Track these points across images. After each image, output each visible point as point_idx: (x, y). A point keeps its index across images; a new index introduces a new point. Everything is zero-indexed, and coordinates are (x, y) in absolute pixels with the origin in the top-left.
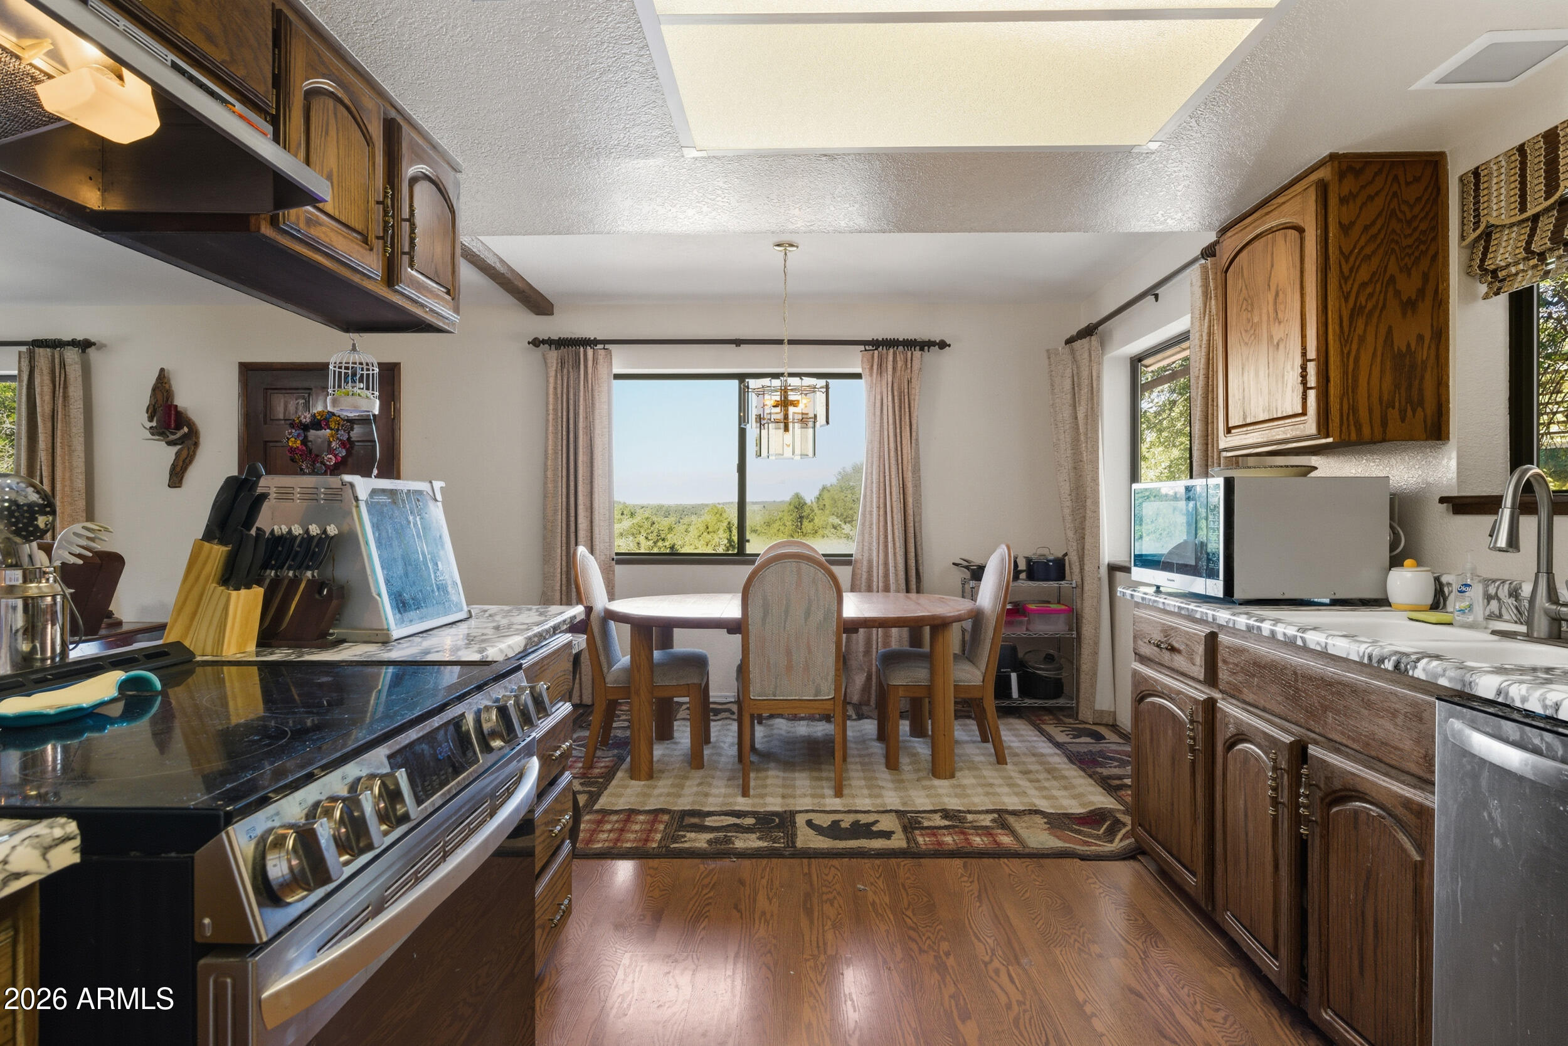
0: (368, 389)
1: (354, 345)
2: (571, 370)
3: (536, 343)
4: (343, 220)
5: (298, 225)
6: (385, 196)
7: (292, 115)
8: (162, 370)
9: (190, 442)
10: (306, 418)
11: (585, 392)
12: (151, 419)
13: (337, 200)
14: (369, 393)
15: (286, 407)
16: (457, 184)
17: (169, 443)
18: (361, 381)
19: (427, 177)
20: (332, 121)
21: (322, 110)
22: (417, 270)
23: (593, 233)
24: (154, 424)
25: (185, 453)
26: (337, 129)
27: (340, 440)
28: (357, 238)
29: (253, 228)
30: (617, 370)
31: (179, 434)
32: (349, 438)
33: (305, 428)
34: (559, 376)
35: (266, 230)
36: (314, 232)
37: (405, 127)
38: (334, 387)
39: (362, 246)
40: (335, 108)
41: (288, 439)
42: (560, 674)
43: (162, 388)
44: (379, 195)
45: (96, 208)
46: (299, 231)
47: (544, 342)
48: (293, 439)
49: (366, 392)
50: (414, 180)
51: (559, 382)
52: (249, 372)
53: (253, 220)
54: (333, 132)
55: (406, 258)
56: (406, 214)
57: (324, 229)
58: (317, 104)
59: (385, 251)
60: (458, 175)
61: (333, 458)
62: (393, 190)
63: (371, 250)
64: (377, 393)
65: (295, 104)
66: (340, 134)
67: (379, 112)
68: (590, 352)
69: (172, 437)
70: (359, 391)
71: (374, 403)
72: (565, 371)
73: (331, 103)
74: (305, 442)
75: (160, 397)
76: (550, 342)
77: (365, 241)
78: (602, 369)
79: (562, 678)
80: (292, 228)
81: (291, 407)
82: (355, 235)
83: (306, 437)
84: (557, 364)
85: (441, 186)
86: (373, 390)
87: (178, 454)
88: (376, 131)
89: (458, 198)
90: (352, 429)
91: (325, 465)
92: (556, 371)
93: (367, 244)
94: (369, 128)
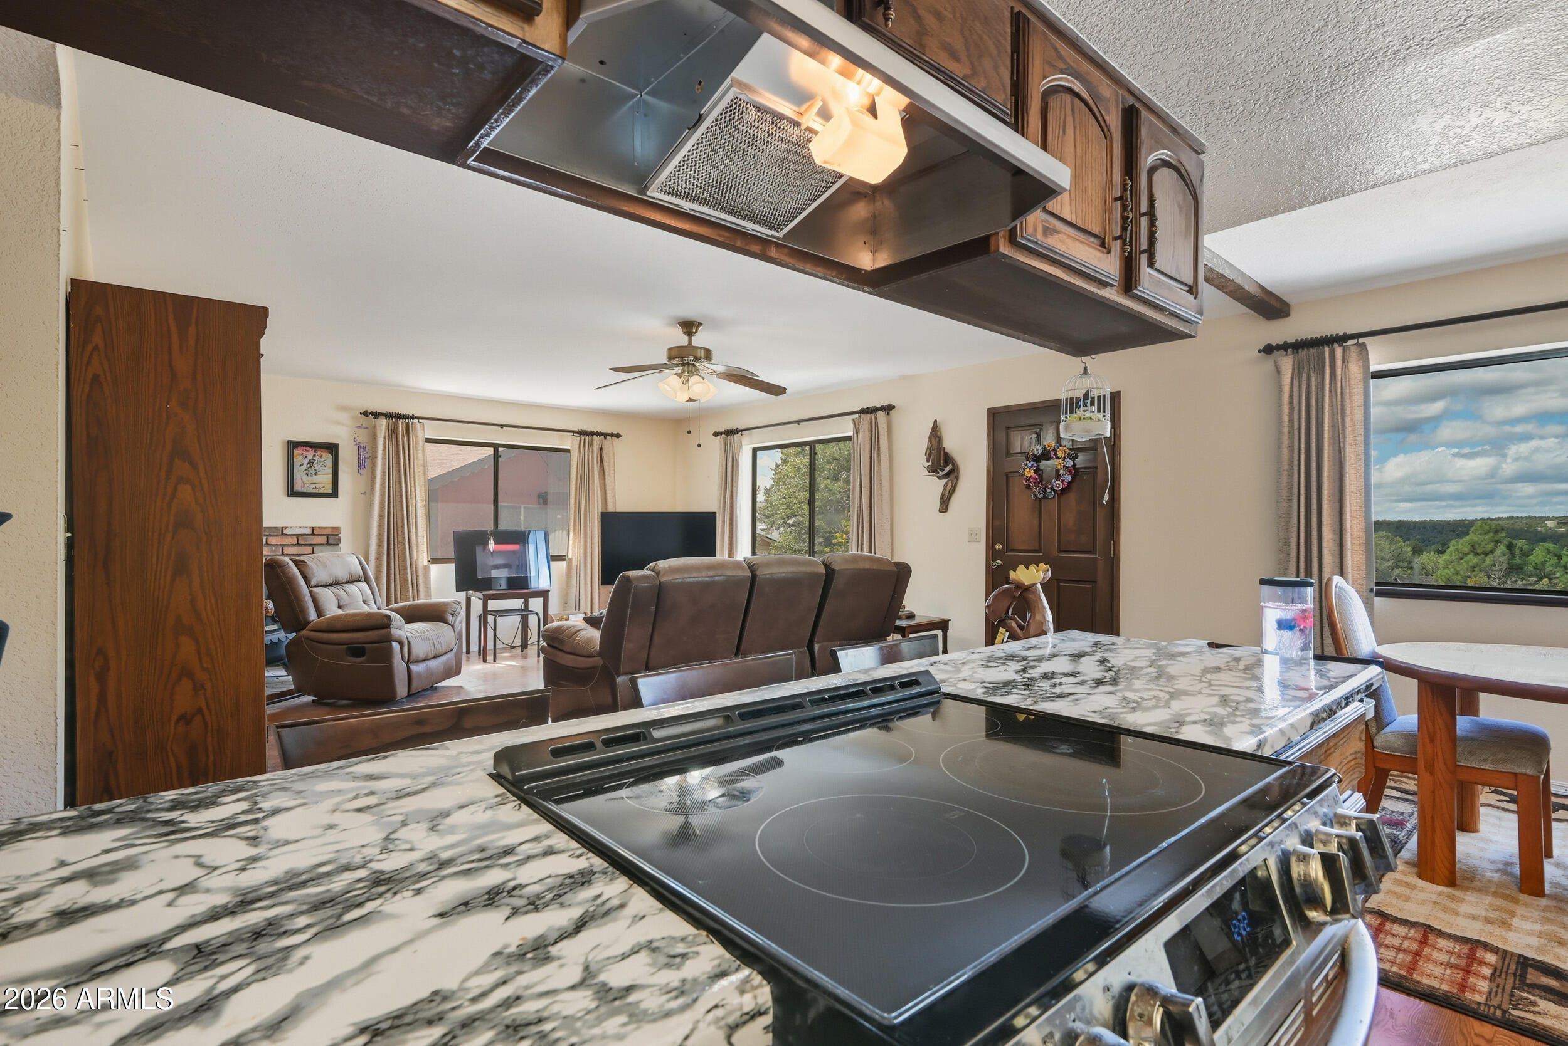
0: (1099, 411)
1: (1085, 368)
2: (1312, 374)
3: (1268, 350)
4: (1080, 224)
5: (1035, 236)
6: (1124, 190)
7: (1030, 121)
8: (936, 421)
9: (953, 476)
10: (1038, 450)
11: (1331, 396)
12: (928, 461)
13: (1073, 204)
14: (1100, 416)
15: (1023, 442)
16: (1201, 166)
17: (939, 478)
18: (1092, 404)
19: (1166, 164)
20: (1070, 120)
21: (1059, 107)
22: (1157, 270)
23: (1375, 186)
24: (930, 463)
25: (950, 484)
26: (1075, 127)
27: (1067, 467)
28: (1093, 242)
29: (992, 248)
30: (1374, 368)
31: (947, 469)
32: (1074, 465)
33: (1038, 459)
34: (1296, 383)
35: (1005, 249)
36: (1052, 241)
37: (1144, 113)
38: (1066, 413)
39: (1099, 250)
40: (1072, 103)
41: (1024, 470)
42: (1350, 758)
43: (936, 434)
44: (1117, 191)
45: (869, 269)
46: (1036, 243)
47: (1279, 347)
48: (1028, 470)
49: (1098, 414)
50: (1152, 170)
51: (1296, 389)
52: (994, 415)
53: (993, 240)
54: (1070, 130)
55: (1144, 259)
56: (1144, 208)
57: (1062, 236)
58: (1054, 103)
59: (1123, 251)
60: (1201, 156)
61: (1061, 484)
62: (1131, 181)
63: (1109, 252)
64: (1108, 415)
65: (1032, 108)
66: (1078, 132)
67: (1117, 101)
68: (1339, 351)
69: (941, 473)
70: (1091, 415)
71: (1106, 425)
72: (1305, 376)
73: (1068, 97)
74: (1037, 471)
75: (934, 441)
76: (1285, 347)
77: (1103, 245)
78: (1355, 369)
79: (1353, 763)
80: (1029, 240)
81: (1026, 443)
82: (1092, 239)
83: (1038, 466)
84: (1293, 369)
85: (1183, 171)
86: (1104, 412)
87: (946, 485)
88: (1114, 120)
89: (1201, 180)
90: (1077, 457)
91: (1054, 491)
92: (1292, 378)
93: (1105, 248)
94: (1107, 118)
